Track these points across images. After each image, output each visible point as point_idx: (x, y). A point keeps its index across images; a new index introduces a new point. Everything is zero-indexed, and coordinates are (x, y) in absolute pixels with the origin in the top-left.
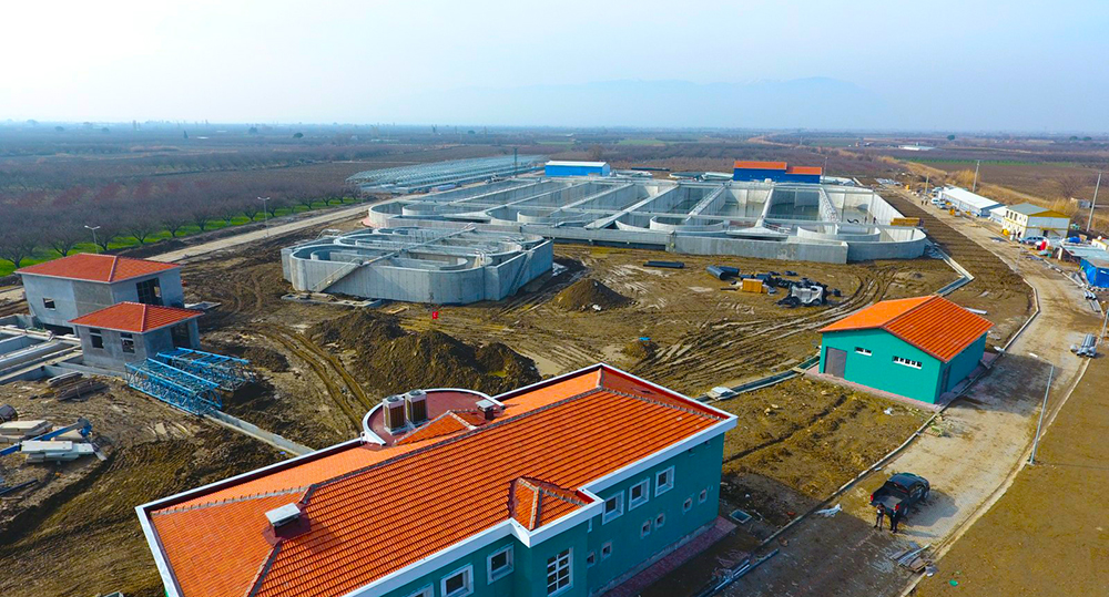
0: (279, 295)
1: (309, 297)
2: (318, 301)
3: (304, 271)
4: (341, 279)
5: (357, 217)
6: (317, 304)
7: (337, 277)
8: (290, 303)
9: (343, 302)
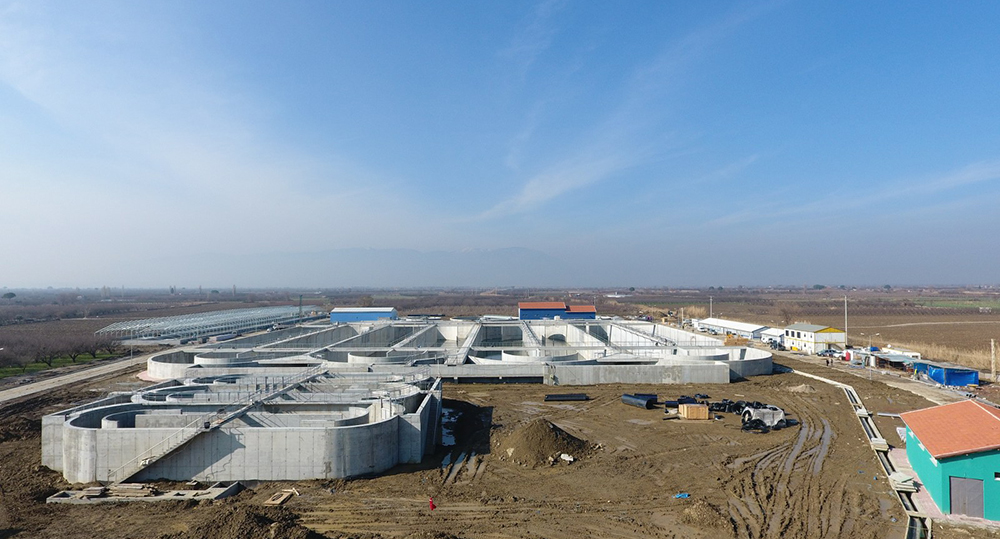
0: (41, 496)
1: (104, 494)
2: (124, 499)
3: (94, 449)
4: (166, 456)
5: (126, 372)
6: (121, 504)
7: (158, 454)
8: (68, 507)
9: (170, 495)
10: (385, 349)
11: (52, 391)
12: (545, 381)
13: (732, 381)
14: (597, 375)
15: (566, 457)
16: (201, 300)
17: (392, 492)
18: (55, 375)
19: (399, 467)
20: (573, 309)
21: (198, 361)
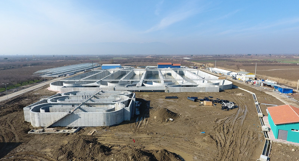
0: (26, 131)
1: (43, 131)
2: (49, 132)
3: (39, 118)
6: (48, 134)
8: (34, 135)
9: (61, 131)
10: (118, 80)
11: (24, 94)
12: (165, 92)
13: (220, 91)
14: (180, 90)
15: (171, 119)
16: (63, 60)
17: (122, 131)
18: (23, 88)
19: (124, 122)
20: (174, 65)
21: (65, 85)
